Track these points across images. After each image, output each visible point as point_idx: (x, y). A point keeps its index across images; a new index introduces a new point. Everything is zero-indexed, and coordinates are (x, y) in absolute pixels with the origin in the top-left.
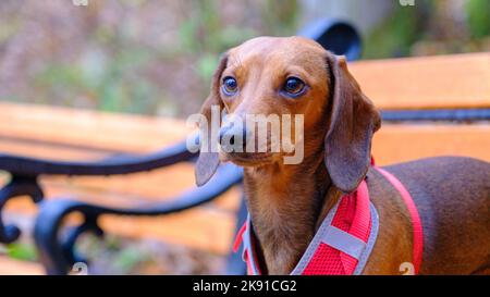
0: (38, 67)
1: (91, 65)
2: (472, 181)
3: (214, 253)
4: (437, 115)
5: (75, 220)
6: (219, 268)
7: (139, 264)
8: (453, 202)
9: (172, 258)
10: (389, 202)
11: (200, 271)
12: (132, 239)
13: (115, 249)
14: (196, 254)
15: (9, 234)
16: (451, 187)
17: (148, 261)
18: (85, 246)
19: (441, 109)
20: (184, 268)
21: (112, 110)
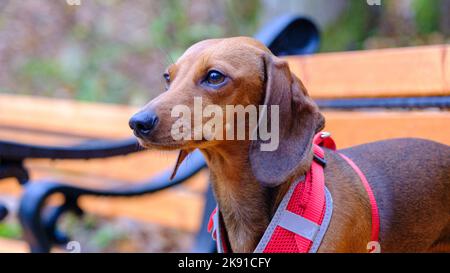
0: (20, 62)
1: (69, 59)
2: (428, 160)
3: (184, 231)
4: (391, 102)
5: (56, 201)
6: (187, 246)
7: (114, 241)
8: (410, 180)
9: (145, 236)
10: (347, 185)
11: (170, 249)
12: (109, 219)
13: (92, 228)
14: (167, 232)
16: (408, 167)
17: (122, 240)
18: (66, 225)
19: (394, 97)
20: (155, 246)
21: (89, 100)
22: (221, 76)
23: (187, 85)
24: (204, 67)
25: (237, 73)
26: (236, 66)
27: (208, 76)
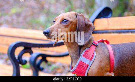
0: (28, 19)
12: (54, 63)
15: (24, 62)
22: (67, 21)
23: (58, 23)
24: (62, 19)
25: (71, 20)
26: (70, 18)
27: (64, 21)
